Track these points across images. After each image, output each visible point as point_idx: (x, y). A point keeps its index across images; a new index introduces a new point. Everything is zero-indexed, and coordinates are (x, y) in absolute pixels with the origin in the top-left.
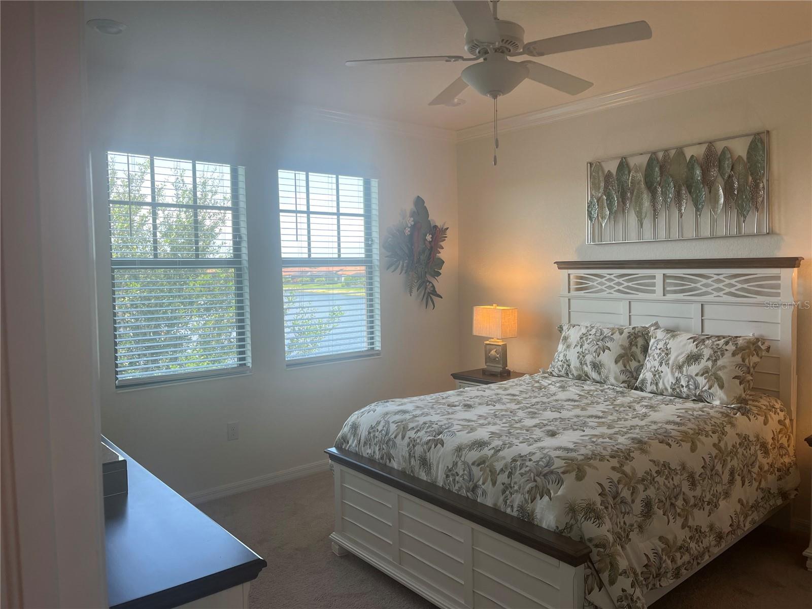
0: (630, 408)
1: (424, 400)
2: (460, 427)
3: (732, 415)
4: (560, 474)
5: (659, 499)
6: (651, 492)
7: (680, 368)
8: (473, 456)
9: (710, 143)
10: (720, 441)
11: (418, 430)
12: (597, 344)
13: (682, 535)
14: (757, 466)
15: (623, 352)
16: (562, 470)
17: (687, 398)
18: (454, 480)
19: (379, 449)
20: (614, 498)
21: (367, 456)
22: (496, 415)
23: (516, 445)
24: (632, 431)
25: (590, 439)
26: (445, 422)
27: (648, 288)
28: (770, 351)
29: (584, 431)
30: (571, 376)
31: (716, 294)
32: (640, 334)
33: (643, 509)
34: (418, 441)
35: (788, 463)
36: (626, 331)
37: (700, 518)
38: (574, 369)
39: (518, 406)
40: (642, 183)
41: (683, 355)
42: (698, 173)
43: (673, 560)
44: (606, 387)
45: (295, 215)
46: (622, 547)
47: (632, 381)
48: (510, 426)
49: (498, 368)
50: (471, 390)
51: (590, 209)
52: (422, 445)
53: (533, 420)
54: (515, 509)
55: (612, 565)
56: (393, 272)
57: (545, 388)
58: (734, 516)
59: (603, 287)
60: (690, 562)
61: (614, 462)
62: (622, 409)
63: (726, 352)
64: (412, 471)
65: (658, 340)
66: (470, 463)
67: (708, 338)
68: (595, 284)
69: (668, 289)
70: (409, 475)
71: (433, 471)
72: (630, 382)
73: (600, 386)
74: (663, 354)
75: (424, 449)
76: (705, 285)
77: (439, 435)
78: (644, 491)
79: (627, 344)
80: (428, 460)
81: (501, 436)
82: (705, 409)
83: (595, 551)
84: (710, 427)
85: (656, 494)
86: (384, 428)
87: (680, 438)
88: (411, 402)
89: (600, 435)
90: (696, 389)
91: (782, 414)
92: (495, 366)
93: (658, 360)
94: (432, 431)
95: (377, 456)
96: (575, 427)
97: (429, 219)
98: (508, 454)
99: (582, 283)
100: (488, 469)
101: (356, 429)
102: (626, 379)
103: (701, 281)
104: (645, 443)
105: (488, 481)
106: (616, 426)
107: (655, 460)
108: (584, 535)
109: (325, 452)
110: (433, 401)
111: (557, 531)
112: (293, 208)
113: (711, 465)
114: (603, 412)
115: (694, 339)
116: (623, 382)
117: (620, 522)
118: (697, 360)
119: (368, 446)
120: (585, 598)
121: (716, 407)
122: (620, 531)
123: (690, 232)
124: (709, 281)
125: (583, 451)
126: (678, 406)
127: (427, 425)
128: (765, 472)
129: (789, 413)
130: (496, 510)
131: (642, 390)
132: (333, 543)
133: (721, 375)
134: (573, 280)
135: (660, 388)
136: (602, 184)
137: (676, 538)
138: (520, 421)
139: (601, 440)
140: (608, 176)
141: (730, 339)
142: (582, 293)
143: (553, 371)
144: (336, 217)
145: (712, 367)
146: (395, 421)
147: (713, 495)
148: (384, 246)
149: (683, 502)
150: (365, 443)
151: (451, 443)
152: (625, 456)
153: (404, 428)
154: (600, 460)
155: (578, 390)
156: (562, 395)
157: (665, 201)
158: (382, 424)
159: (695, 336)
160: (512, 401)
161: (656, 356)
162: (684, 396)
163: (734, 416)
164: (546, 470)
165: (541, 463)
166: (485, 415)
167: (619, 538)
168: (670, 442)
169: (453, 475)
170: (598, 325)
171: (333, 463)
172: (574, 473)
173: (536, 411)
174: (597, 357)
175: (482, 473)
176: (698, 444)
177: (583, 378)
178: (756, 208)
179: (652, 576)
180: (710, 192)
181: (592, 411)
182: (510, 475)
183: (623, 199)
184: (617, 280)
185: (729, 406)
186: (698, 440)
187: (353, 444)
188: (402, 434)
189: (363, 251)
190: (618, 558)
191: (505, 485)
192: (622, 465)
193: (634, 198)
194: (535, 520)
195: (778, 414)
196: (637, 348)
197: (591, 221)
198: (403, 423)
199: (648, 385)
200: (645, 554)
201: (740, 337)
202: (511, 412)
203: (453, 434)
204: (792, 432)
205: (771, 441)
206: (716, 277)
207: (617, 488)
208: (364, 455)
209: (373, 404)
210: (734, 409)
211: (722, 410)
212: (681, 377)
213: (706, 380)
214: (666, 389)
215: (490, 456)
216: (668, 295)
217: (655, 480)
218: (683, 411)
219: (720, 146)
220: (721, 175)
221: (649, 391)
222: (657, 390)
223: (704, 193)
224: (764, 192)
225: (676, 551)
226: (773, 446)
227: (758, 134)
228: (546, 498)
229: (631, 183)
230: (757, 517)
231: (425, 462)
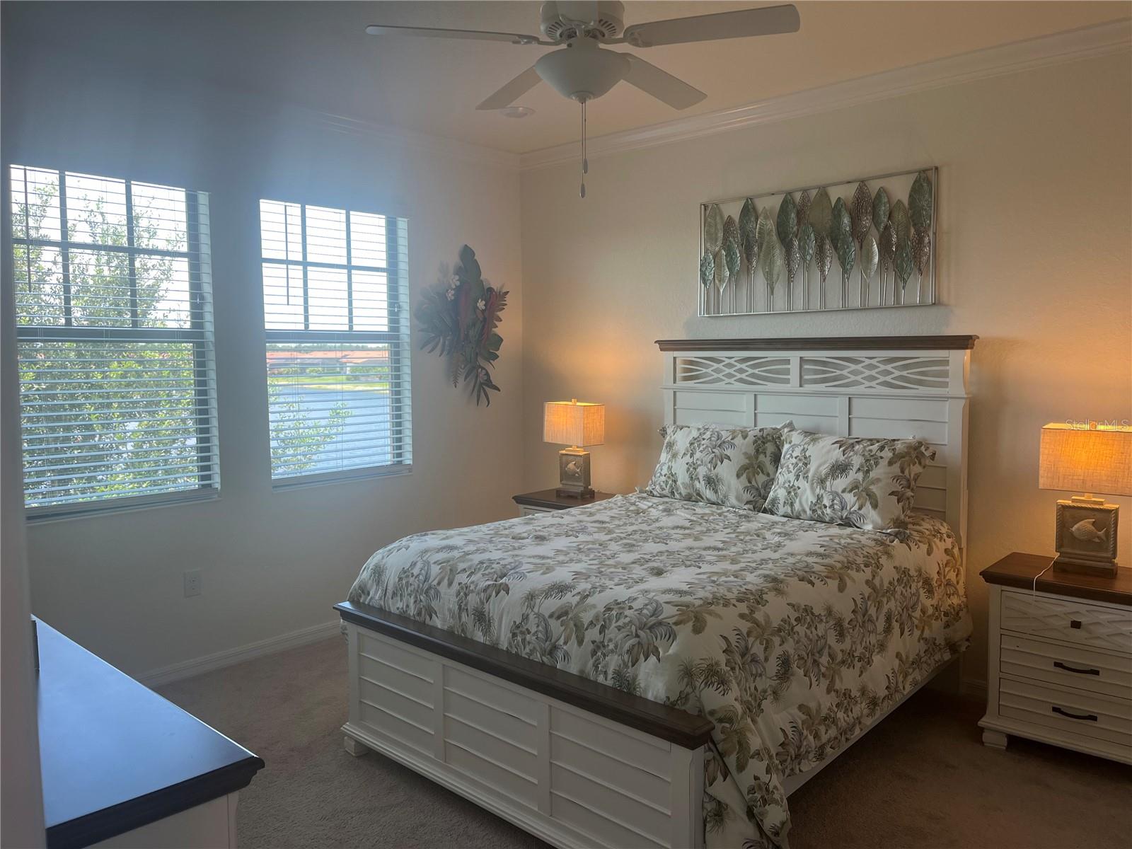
0: (758, 536)
1: (478, 531)
2: (532, 566)
3: (888, 542)
4: (671, 625)
5: (799, 655)
6: (789, 647)
7: (822, 482)
8: (550, 605)
9: (862, 182)
10: (874, 576)
11: (472, 573)
12: (713, 452)
13: (826, 702)
14: (919, 608)
15: (747, 461)
16: (674, 620)
17: (831, 522)
18: (523, 640)
19: (415, 602)
20: (743, 655)
21: (397, 612)
22: (580, 549)
23: (611, 589)
24: (763, 566)
25: (709, 577)
26: (510, 560)
27: (779, 376)
28: (936, 459)
29: (700, 568)
30: (677, 496)
31: (867, 384)
32: (770, 438)
33: (779, 668)
34: (472, 587)
35: (957, 605)
36: (751, 434)
37: (849, 679)
38: (681, 486)
39: (609, 537)
40: (774, 234)
41: (826, 466)
42: (846, 222)
43: (816, 736)
44: (725, 509)
45: (285, 266)
46: (752, 721)
47: (759, 501)
48: (601, 563)
49: (578, 487)
50: (544, 517)
51: (704, 269)
52: (478, 594)
53: (632, 554)
54: (610, 676)
55: (740, 743)
56: (430, 352)
57: (644, 512)
58: (890, 675)
59: (720, 376)
60: (837, 738)
61: (743, 608)
62: (748, 538)
63: (880, 460)
64: (463, 630)
65: (794, 445)
66: (547, 616)
67: (858, 442)
68: (709, 371)
69: (806, 377)
70: (459, 636)
71: (494, 629)
72: (756, 502)
73: (717, 509)
74: (800, 464)
75: (480, 599)
76: (853, 373)
77: (502, 578)
78: (780, 645)
79: (752, 451)
80: (486, 613)
81: (589, 577)
82: (854, 536)
83: (719, 726)
84: (862, 559)
85: (794, 649)
86: (423, 571)
87: (825, 574)
88: (459, 535)
89: (721, 573)
90: (842, 509)
91: (949, 541)
92: (574, 485)
93: (793, 472)
94: (492, 573)
95: (412, 611)
96: (688, 563)
97: (481, 278)
98: (599, 601)
99: (691, 370)
100: (572, 623)
101: (380, 575)
102: (751, 498)
103: (849, 367)
104: (781, 582)
105: (572, 638)
106: (742, 560)
107: (794, 603)
108: (703, 707)
109: (334, 608)
110: (492, 532)
111: (668, 703)
112: (282, 256)
113: (864, 608)
114: (723, 542)
115: (840, 444)
116: (748, 503)
117: (750, 688)
118: (844, 471)
119: (399, 598)
120: (705, 792)
121: (867, 533)
122: (750, 699)
123: (835, 302)
124: (859, 367)
125: (701, 594)
126: (821, 532)
127: (485, 565)
128: (929, 617)
129: (958, 540)
130: (582, 678)
131: (772, 513)
132: (346, 738)
133: (874, 490)
134: (680, 366)
135: (796, 509)
136: (721, 235)
137: (820, 706)
138: (613, 556)
139: (723, 578)
140: (729, 223)
141: (886, 444)
142: (691, 383)
143: (653, 489)
144: (346, 271)
145: (863, 481)
146: (438, 561)
147: (865, 648)
148: (417, 314)
149: (828, 658)
150: (394, 594)
151: (519, 589)
152: (756, 599)
153: (451, 570)
154: (725, 605)
155: (688, 514)
156: (667, 521)
157: (803, 258)
158: (419, 565)
159: (841, 439)
160: (600, 530)
161: (791, 467)
162: (827, 519)
163: (890, 544)
164: (653, 620)
165: (645, 611)
166: (565, 549)
167: (749, 709)
168: (812, 579)
169: (522, 633)
170: (713, 426)
171: (346, 623)
172: (691, 624)
173: (634, 542)
174: (712, 469)
175: (563, 628)
176: (849, 582)
177: (693, 499)
178: (920, 270)
179: (789, 758)
180: (861, 248)
181: (708, 541)
182: (603, 629)
183: (748, 254)
184: (739, 366)
185: (884, 531)
186: (848, 576)
187: (375, 596)
188: (449, 579)
189: (385, 321)
190: (749, 735)
191: (595, 644)
192: (752, 612)
193: (762, 255)
194: (638, 689)
195: (945, 540)
196: (766, 456)
197: (705, 285)
198: (449, 563)
199: (781, 506)
200: (781, 729)
201: (898, 440)
202: (601, 545)
203: (522, 576)
204: (961, 565)
205: (936, 577)
206: (868, 362)
207: (747, 642)
208: (392, 611)
209: (405, 539)
210: (891, 535)
211: (876, 537)
212: (824, 495)
213: (856, 498)
214: (805, 512)
215: (574, 605)
216: (806, 385)
217: (795, 630)
218: (827, 539)
219: (874, 187)
220: (876, 226)
221: (782, 514)
222: (792, 513)
223: (854, 247)
224: (930, 248)
225: (819, 724)
226: (939, 583)
227: (924, 171)
228: (653, 659)
229: (759, 233)
230: (920, 677)
231: (481, 617)
